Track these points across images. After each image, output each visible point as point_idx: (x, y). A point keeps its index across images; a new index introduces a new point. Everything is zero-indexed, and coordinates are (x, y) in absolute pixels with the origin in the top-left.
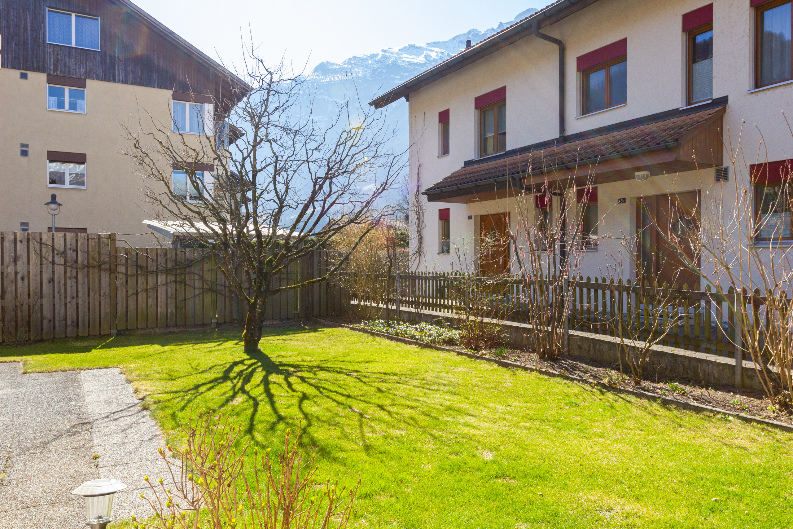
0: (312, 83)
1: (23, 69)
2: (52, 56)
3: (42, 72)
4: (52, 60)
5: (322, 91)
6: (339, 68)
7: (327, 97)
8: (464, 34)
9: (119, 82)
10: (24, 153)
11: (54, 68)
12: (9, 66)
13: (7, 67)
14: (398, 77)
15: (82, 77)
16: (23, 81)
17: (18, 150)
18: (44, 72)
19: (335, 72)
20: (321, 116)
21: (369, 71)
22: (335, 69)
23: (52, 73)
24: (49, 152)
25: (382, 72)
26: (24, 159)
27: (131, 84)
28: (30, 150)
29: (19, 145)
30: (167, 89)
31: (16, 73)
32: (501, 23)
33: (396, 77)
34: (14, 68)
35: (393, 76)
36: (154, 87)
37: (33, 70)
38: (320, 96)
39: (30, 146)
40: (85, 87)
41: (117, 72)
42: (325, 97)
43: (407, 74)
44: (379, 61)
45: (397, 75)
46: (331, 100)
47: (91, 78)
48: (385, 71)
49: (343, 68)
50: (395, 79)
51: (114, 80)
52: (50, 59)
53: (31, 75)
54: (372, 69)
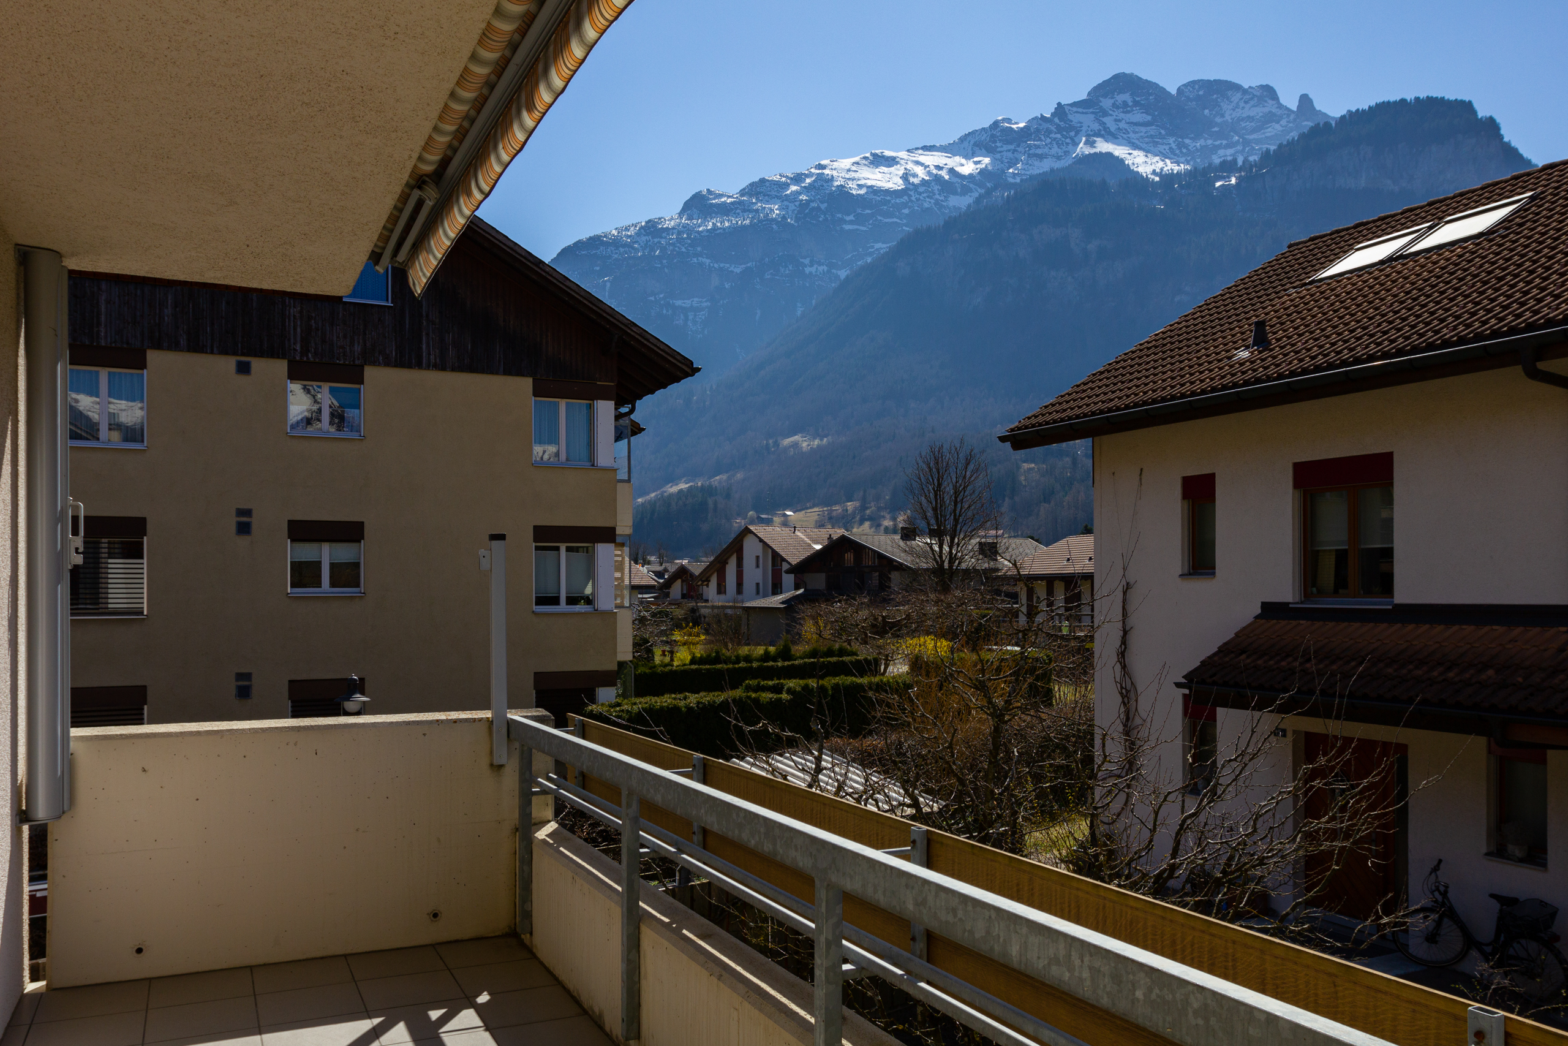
0: (679, 233)
1: (243, 354)
2: (299, 323)
3: (278, 357)
4: (299, 330)
5: (699, 249)
6: (732, 203)
7: (708, 261)
8: (983, 129)
9: (428, 368)
10: (244, 529)
11: (302, 347)
12: (215, 350)
13: (212, 353)
14: (851, 218)
15: (357, 362)
16: (243, 379)
17: (232, 521)
18: (283, 358)
19: (725, 210)
20: (695, 299)
21: (792, 207)
22: (725, 203)
23: (298, 358)
24: (291, 523)
25: (818, 208)
26: (243, 541)
27: (453, 370)
28: (255, 521)
29: (234, 513)
30: (523, 375)
31: (228, 364)
32: (1059, 104)
33: (848, 218)
34: (224, 352)
35: (839, 216)
36: (497, 373)
37: (261, 354)
38: (695, 260)
39: (254, 513)
40: (362, 382)
41: (424, 346)
42: (704, 260)
43: (868, 211)
44: (811, 187)
45: (848, 215)
46: (716, 265)
47: (375, 363)
48: (823, 206)
49: (741, 203)
50: (846, 222)
51: (419, 365)
52: (295, 329)
53: (258, 365)
54: (797, 203)
